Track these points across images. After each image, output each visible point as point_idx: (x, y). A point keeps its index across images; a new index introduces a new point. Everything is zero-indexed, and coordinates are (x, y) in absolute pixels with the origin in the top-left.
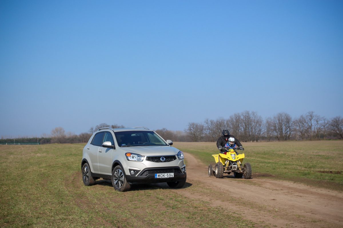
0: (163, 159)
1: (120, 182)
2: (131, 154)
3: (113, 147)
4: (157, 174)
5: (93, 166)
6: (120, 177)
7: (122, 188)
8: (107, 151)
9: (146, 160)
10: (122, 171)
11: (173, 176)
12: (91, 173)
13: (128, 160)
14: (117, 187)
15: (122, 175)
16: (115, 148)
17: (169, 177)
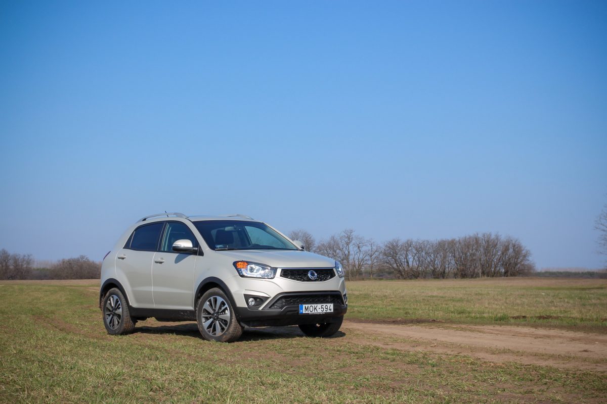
0: (312, 274)
1: (217, 322)
2: (248, 263)
3: (196, 251)
4: (304, 306)
5: (135, 293)
6: (218, 312)
7: (224, 334)
8: (177, 261)
9: (281, 276)
10: (223, 298)
11: (332, 311)
12: (130, 307)
13: (243, 276)
14: (211, 334)
15: (226, 309)
16: (201, 254)
17: (324, 311)
